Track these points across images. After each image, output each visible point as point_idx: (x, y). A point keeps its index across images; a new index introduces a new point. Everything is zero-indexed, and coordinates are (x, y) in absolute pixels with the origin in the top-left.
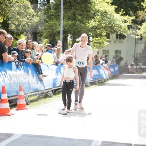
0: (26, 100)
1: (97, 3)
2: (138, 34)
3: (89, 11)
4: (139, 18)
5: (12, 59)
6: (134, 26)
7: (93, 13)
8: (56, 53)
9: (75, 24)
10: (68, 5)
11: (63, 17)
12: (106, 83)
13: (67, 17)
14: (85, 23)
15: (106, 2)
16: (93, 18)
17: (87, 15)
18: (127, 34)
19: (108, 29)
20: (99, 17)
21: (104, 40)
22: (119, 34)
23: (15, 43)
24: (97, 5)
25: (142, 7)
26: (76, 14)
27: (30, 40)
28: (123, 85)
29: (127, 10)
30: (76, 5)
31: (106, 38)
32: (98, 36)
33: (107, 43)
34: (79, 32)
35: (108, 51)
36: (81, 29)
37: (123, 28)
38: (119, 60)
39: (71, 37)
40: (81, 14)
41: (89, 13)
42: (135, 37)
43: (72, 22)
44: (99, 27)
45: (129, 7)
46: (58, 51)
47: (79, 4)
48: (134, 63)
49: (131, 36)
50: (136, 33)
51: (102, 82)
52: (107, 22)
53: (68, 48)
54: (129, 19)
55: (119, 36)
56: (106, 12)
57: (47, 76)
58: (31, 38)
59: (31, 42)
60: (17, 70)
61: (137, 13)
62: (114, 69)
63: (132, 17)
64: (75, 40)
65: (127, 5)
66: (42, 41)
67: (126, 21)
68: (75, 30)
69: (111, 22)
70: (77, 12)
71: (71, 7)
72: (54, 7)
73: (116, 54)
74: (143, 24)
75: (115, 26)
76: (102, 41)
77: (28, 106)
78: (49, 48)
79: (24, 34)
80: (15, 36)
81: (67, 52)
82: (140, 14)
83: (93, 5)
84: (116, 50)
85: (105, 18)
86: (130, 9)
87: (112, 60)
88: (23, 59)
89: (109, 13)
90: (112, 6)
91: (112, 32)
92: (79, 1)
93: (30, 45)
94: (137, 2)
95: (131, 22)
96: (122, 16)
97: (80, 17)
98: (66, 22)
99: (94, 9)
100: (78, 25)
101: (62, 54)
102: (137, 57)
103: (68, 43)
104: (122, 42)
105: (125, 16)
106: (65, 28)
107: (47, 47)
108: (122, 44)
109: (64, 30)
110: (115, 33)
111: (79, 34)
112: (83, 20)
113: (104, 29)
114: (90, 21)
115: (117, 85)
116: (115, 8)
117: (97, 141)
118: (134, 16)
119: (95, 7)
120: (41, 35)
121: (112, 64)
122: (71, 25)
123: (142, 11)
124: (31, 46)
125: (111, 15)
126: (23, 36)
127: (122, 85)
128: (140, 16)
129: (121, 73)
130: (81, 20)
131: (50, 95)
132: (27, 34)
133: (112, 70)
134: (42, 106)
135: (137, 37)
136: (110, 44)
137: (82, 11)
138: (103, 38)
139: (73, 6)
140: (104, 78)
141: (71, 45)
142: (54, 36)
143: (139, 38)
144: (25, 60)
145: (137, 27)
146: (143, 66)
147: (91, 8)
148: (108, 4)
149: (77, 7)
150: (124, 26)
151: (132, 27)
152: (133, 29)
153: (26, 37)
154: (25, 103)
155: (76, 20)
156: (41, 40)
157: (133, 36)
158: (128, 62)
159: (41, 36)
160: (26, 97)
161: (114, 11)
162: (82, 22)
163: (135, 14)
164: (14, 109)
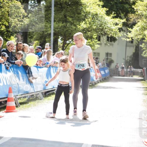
0: (15, 103)
1: (88, 5)
2: (129, 37)
3: (80, 14)
4: (130, 21)
5: (2, 61)
6: (125, 29)
7: (84, 15)
8: (46, 55)
9: (66, 26)
10: (59, 7)
11: (54, 19)
12: (96, 86)
13: (58, 19)
14: (76, 25)
15: (97, 5)
16: (84, 20)
17: (78, 17)
18: (118, 37)
19: (98, 32)
20: (89, 20)
21: (95, 43)
22: (110, 36)
23: (5, 44)
24: (88, 7)
25: (132, 10)
26: (67, 16)
27: (20, 41)
28: (114, 88)
29: (118, 13)
30: (67, 7)
31: (97, 40)
32: (89, 39)
33: (98, 45)
34: (70, 34)
35: (99, 54)
36: (72, 31)
37: (114, 30)
38: (109, 63)
39: (62, 39)
40: (72, 16)
41: (80, 15)
42: (125, 40)
43: (63, 24)
44: (90, 30)
45: (120, 9)
46: (48, 53)
47: (70, 6)
48: (125, 66)
49: (122, 38)
50: (126, 36)
51: (92, 85)
52: (98, 24)
53: (59, 50)
54: (120, 21)
55: (110, 38)
56: (97, 15)
57: (37, 78)
58: (21, 39)
59: (21, 44)
60: (7, 72)
61: (128, 16)
62: (105, 72)
63: (123, 20)
64: (66, 42)
65: (118, 8)
66: (32, 43)
67: (117, 23)
68: (65, 32)
69: (102, 24)
70: (68, 14)
71: (61, 9)
72: (45, 8)
73: (106, 56)
74: (133, 27)
75: (106, 29)
76: (93, 44)
77: (18, 108)
78: (40, 50)
79: (14, 35)
80: (5, 38)
81: (57, 54)
82: (130, 17)
83: (84, 7)
84: (107, 52)
85: (96, 20)
86: (121, 12)
87: (103, 63)
88: (13, 61)
89: (100, 16)
90: (103, 8)
91: (103, 35)
92: (70, 3)
93: (20, 47)
94: (129, 5)
95: (122, 25)
96: (113, 19)
97: (70, 19)
98: (57, 24)
99: (85, 11)
100: (69, 27)
101: (52, 56)
102: (127, 60)
103: (59, 45)
104: (112, 45)
105: (116, 18)
106: (56, 30)
107: (37, 49)
108: (113, 47)
109: (55, 33)
110: (106, 35)
111: (70, 37)
112: (74, 22)
113: (95, 31)
114: (81, 23)
115: (107, 88)
116: (106, 10)
117: (87, 144)
118: (125, 19)
119: (86, 9)
120: (31, 36)
121: (103, 67)
122: (62, 28)
123: (133, 14)
124: (22, 48)
125: (102, 17)
126: (13, 37)
127: (112, 88)
128: (131, 19)
129: (111, 76)
130: (72, 22)
131: (40, 97)
132: (18, 36)
133: (103, 72)
134: (32, 108)
135: (128, 40)
136: (101, 46)
137: (72, 13)
138: (94, 41)
139: (64, 8)
140: (94, 81)
141: (62, 47)
142: (45, 38)
143: (130, 41)
144: (15, 62)
145: (128, 29)
146: (134, 69)
147: (81, 10)
148: (99, 7)
149: (68, 9)
150: (115, 28)
151: (122, 30)
152: (124, 32)
153: (16, 38)
154: (15, 105)
155: (67, 22)
156: (31, 41)
157: (124, 39)
158: (118, 65)
159: (32, 38)
160: (15, 99)
161: (105, 13)
162: (73, 24)
163: (126, 17)
164: (3, 111)
